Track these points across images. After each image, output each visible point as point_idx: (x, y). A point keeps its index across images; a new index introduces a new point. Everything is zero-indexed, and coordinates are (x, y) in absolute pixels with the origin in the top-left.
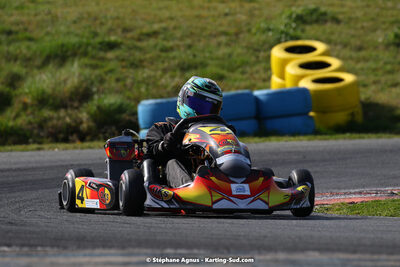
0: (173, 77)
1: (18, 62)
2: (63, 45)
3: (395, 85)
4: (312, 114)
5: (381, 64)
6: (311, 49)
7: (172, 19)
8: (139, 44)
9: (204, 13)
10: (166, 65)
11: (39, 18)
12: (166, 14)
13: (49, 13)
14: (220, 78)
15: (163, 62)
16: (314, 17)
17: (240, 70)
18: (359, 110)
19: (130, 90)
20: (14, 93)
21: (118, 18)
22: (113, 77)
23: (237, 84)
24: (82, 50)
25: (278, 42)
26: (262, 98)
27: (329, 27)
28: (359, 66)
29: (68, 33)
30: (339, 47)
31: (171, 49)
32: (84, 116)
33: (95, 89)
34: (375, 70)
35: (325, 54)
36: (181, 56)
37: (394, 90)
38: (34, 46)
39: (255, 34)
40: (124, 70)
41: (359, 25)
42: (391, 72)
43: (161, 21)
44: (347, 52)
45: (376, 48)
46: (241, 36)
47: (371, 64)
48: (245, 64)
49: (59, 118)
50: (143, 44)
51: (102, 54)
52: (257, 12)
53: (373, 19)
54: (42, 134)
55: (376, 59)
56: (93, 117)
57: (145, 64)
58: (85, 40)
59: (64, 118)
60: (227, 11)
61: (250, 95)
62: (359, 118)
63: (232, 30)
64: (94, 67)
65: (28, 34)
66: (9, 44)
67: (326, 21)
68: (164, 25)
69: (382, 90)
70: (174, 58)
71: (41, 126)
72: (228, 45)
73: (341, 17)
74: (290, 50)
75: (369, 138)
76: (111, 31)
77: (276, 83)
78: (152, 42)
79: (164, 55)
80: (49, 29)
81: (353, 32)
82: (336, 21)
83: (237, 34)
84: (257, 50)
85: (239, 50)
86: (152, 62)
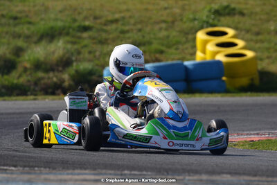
1: (21, 39)
2: (52, 28)
4: (224, 78)
5: (272, 45)
6: (224, 34)
7: (128, 10)
8: (105, 28)
9: (150, 7)
11: (36, 8)
12: (124, 7)
13: (43, 5)
14: (162, 52)
16: (227, 11)
17: (175, 47)
18: (257, 77)
19: (98, 59)
20: (17, 60)
21: (90, 9)
22: (87, 50)
23: (172, 57)
24: (65, 31)
25: (201, 28)
26: (190, 67)
27: (237, 18)
28: (258, 45)
29: (56, 20)
30: (243, 33)
31: (127, 32)
32: (66, 76)
33: (74, 58)
34: (268, 49)
35: (234, 37)
36: (134, 36)
38: (33, 28)
39: (185, 22)
40: (94, 46)
41: (258, 17)
43: (120, 12)
44: (248, 36)
45: (269, 33)
46: (176, 23)
47: (266, 45)
48: (178, 43)
49: (49, 78)
50: (108, 28)
51: (79, 34)
52: (187, 7)
53: (267, 14)
54: (37, 89)
55: (269, 41)
56: (73, 78)
57: (109, 41)
58: (67, 24)
59: (52, 78)
60: (166, 5)
61: (182, 64)
62: (257, 82)
63: (170, 19)
64: (74, 43)
65: (28, 19)
66: (15, 25)
67: (234, 14)
68: (122, 15)
69: (273, 63)
70: (129, 38)
71: (36, 84)
72: (166, 29)
73: (245, 11)
74: (210, 34)
75: (264, 96)
76: (86, 18)
77: (200, 56)
78: (114, 26)
79: (122, 35)
80: (43, 16)
81: (253, 22)
82: (242, 14)
83: (173, 22)
84: (187, 34)
85: (174, 33)
86: (114, 40)
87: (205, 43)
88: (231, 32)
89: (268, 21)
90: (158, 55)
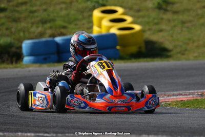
0: (37, 27)
3: (161, 31)
5: (151, 19)
6: (114, 12)
8: (17, 9)
10: (33, 20)
14: (64, 27)
17: (74, 23)
18: (143, 45)
19: (14, 34)
22: (4, 27)
25: (94, 8)
28: (140, 20)
31: (35, 11)
34: (148, 23)
36: (41, 15)
37: (161, 34)
40: (10, 24)
42: (157, 24)
44: (131, 12)
46: (73, 4)
48: (76, 20)
50: (19, 9)
55: (149, 17)
57: (21, 20)
62: (143, 49)
63: (68, 1)
69: (154, 34)
70: (37, 17)
72: (66, 9)
74: (104, 12)
77: (96, 31)
78: (24, 8)
79: (31, 15)
83: (71, 3)
84: (82, 12)
85: (73, 12)
86: (25, 18)
87: (101, 19)
88: (120, 10)
90: (63, 30)
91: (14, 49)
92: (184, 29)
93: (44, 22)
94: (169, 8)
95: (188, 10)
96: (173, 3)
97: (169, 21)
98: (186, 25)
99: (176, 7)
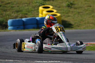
0: (15, 14)
3: (69, 16)
8: (6, 6)
10: (13, 11)
14: (26, 14)
15: (12, 10)
17: (31, 12)
19: (4, 17)
23: (30, 16)
25: (40, 6)
26: (38, 19)
27: (51, 2)
28: (60, 11)
30: (54, 7)
31: (14, 7)
34: (63, 13)
35: (52, 9)
36: (17, 8)
37: (69, 18)
39: (34, 4)
40: (2, 12)
41: (59, 2)
42: (67, 13)
44: (56, 8)
45: (63, 7)
46: (31, 4)
47: (62, 11)
55: (63, 10)
61: (35, 19)
63: (28, 2)
67: (51, 0)
68: (11, 1)
69: (66, 17)
70: (14, 9)
72: (27, 6)
74: (44, 8)
77: (40, 16)
78: (9, 5)
79: (12, 8)
81: (57, 3)
83: (29, 3)
84: (35, 7)
85: (30, 7)
86: (9, 10)
87: (42, 11)
88: (51, 7)
89: (62, 3)
90: (26, 15)
91: (4, 23)
92: (79, 16)
93: (17, 12)
94: (72, 7)
95: (81, 7)
96: (74, 4)
97: (73, 12)
98: (80, 14)
99: (76, 6)
